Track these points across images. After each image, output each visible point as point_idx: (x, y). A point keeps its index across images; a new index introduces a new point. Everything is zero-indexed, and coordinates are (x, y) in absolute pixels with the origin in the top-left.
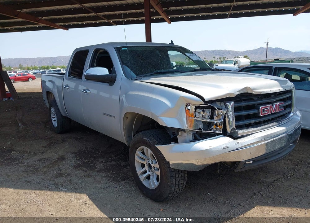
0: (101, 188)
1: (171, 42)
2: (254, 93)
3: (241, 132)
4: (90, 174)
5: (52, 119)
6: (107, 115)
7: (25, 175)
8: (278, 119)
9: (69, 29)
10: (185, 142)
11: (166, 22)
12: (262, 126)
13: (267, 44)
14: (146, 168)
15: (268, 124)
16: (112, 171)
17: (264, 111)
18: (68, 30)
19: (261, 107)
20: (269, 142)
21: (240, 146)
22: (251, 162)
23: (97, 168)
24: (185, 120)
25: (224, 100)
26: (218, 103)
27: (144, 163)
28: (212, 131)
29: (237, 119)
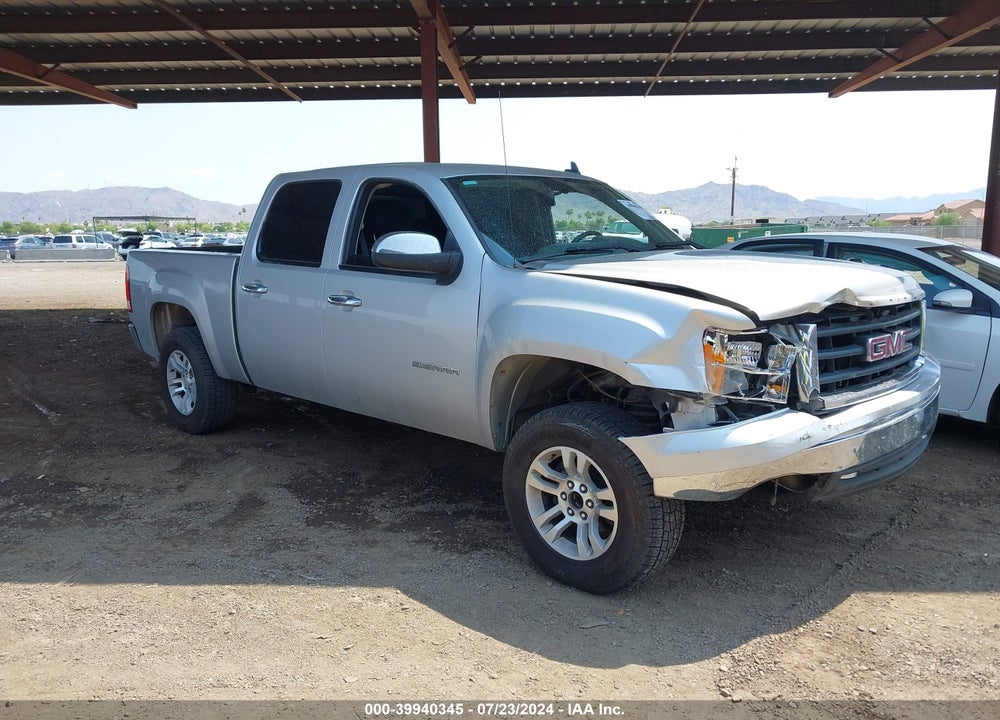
0: (423, 570)
1: (569, 168)
2: (857, 304)
3: (831, 401)
4: (370, 538)
5: (170, 388)
6: (428, 367)
7: (169, 547)
8: (896, 371)
9: (139, 105)
10: (696, 426)
11: (462, 97)
12: (870, 386)
13: (734, 174)
14: (562, 506)
15: (881, 382)
16: (429, 528)
17: (875, 349)
18: (136, 107)
19: (870, 340)
20: (890, 427)
21: (833, 433)
22: (853, 475)
23: (379, 523)
24: (702, 369)
25: (796, 321)
26: (782, 328)
27: (556, 492)
28: (764, 398)
29: (824, 367)
